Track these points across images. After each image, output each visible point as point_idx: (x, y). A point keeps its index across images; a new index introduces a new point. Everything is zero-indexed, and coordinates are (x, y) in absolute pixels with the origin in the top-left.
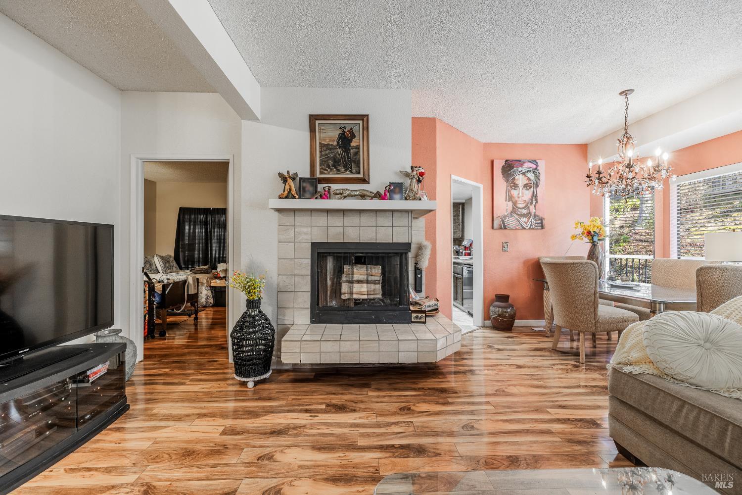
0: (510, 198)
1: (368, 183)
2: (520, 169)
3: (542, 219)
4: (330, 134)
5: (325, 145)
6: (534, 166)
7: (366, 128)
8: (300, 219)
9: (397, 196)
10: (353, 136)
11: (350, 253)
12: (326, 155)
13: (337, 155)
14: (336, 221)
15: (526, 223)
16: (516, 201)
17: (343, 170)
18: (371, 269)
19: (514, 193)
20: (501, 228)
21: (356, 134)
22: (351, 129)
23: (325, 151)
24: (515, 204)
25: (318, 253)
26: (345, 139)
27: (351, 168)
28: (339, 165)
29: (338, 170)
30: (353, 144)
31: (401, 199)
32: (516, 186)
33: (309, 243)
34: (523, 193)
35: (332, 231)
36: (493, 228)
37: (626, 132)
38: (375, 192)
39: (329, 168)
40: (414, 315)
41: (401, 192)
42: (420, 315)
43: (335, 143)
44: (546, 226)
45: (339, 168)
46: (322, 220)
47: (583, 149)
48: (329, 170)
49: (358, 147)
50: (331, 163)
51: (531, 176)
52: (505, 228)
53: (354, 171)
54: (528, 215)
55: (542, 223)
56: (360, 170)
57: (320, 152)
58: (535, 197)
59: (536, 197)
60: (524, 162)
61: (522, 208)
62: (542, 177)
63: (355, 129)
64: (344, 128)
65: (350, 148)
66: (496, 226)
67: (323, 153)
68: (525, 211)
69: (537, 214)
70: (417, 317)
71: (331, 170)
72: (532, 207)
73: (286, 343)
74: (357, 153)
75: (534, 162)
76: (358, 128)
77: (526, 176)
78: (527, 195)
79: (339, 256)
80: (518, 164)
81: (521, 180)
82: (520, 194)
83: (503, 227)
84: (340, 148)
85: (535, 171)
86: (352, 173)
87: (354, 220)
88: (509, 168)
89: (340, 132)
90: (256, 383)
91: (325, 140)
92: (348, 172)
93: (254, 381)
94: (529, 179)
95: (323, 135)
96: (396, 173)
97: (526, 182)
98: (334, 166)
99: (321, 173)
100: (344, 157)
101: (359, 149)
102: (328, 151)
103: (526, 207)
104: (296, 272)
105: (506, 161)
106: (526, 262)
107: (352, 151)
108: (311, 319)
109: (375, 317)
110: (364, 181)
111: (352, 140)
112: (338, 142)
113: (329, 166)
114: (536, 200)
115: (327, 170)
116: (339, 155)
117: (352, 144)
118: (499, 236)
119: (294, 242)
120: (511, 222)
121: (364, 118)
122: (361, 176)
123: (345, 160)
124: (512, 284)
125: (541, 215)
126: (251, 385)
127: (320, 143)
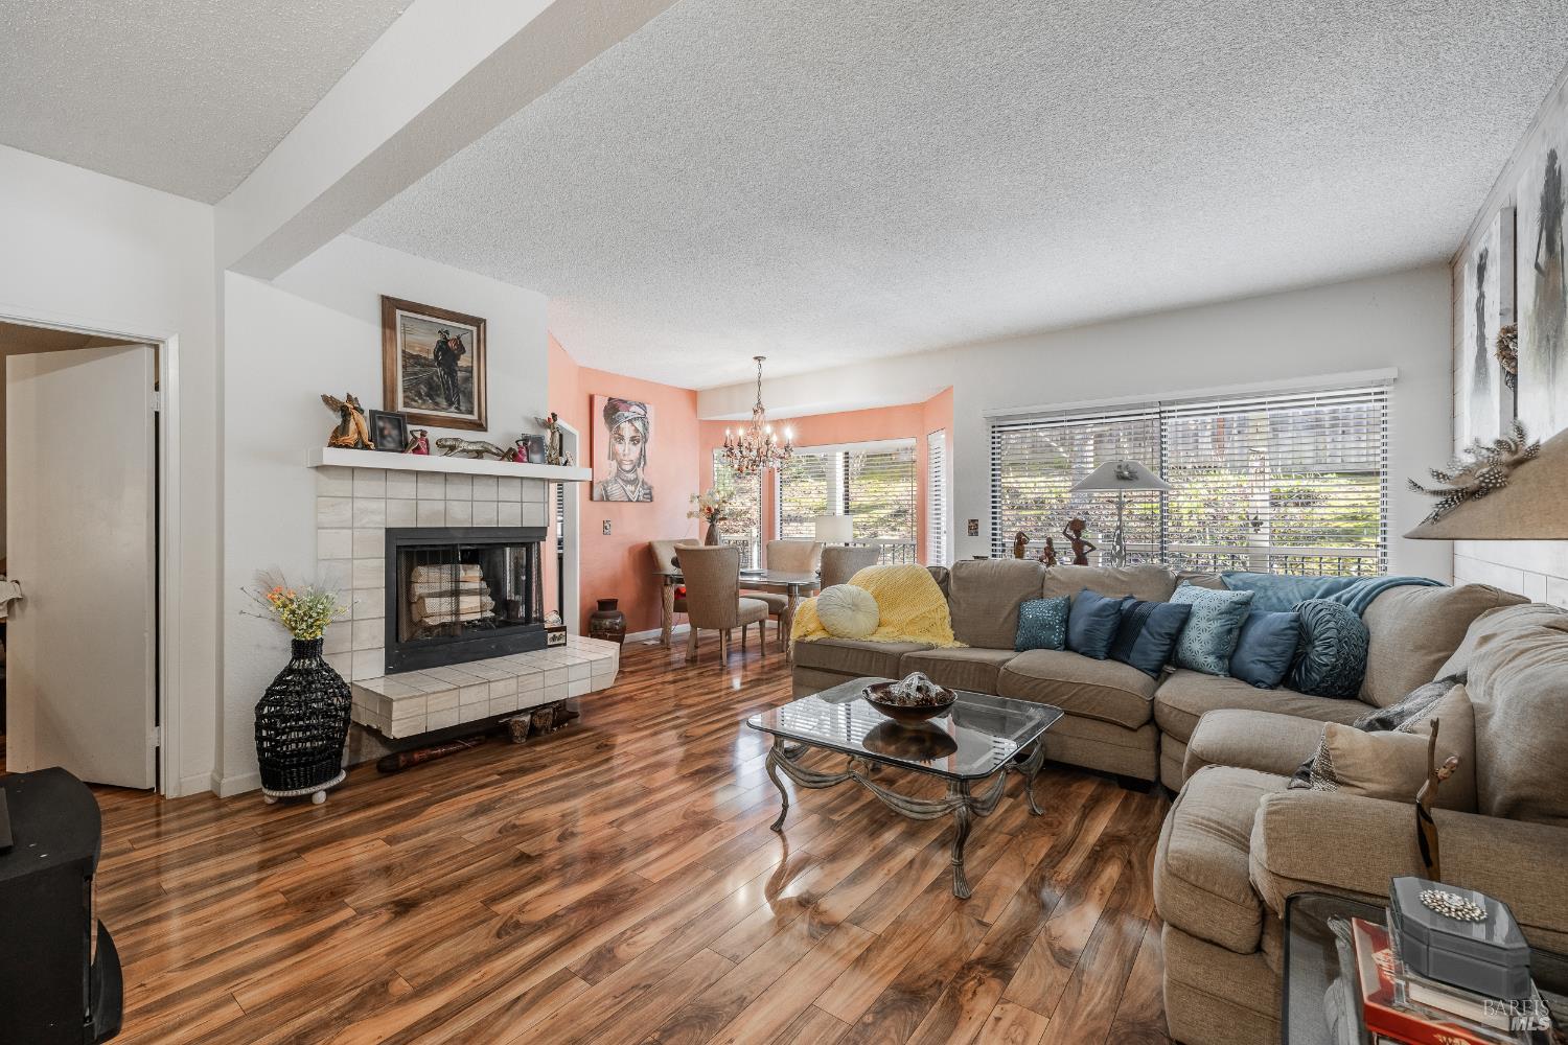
0: (613, 455)
1: (486, 430)
2: (626, 414)
3: (650, 488)
4: (425, 341)
5: (412, 356)
6: (643, 412)
7: (481, 341)
8: (363, 486)
9: (536, 457)
10: (462, 350)
11: (452, 545)
12: (415, 374)
13: (435, 378)
14: (435, 490)
15: (633, 493)
16: (622, 460)
17: (444, 404)
18: (465, 570)
19: (619, 448)
20: (602, 500)
21: (467, 348)
22: (459, 338)
23: (413, 366)
24: (620, 464)
25: (398, 547)
26: (448, 352)
27: (459, 404)
28: (438, 396)
29: (437, 404)
30: (462, 363)
31: (543, 462)
32: (621, 438)
33: (381, 528)
34: (629, 450)
35: (424, 508)
36: (591, 499)
37: (759, 403)
38: (505, 450)
39: (420, 398)
40: (550, 635)
41: (541, 450)
42: (558, 634)
43: (431, 356)
44: (655, 499)
45: (438, 400)
46: (407, 488)
47: (693, 396)
48: (420, 401)
49: (470, 370)
50: (423, 389)
51: (639, 424)
52: (608, 500)
53: (463, 408)
54: (634, 482)
55: (650, 494)
56: (473, 408)
57: (404, 367)
58: (642, 455)
59: (644, 456)
60: (631, 405)
61: (628, 472)
62: (651, 428)
63: (465, 340)
64: (447, 332)
65: (457, 369)
66: (596, 495)
67: (410, 370)
68: (631, 476)
69: (646, 480)
70: (554, 638)
71: (424, 401)
72: (639, 470)
73: (401, 702)
74: (468, 379)
75: (641, 405)
76: (470, 339)
77: (633, 425)
78: (633, 452)
79: (436, 551)
80: (623, 405)
81: (627, 430)
82: (627, 451)
83: (606, 498)
84: (439, 364)
85: (643, 418)
86: (461, 412)
87: (463, 491)
88: (613, 409)
89: (438, 338)
90: (329, 792)
91: (412, 347)
92: (453, 409)
93: (325, 790)
94: (637, 430)
95: (408, 337)
96: (527, 420)
97: (633, 434)
98: (428, 395)
99: (406, 405)
100: (447, 382)
101: (471, 372)
102: (419, 368)
103: (633, 470)
104: (356, 584)
105: (610, 399)
106: (631, 550)
107: (459, 374)
108: (387, 664)
109: (497, 647)
110: (480, 426)
111: (459, 356)
112: (436, 356)
113: (419, 395)
114: (645, 460)
115: (416, 401)
116: (438, 377)
117: (460, 363)
118: (599, 511)
119: (352, 528)
120: (615, 490)
121: (478, 323)
122: (475, 417)
123: (448, 389)
124: (615, 583)
125: (650, 483)
126: (321, 798)
127: (404, 352)
